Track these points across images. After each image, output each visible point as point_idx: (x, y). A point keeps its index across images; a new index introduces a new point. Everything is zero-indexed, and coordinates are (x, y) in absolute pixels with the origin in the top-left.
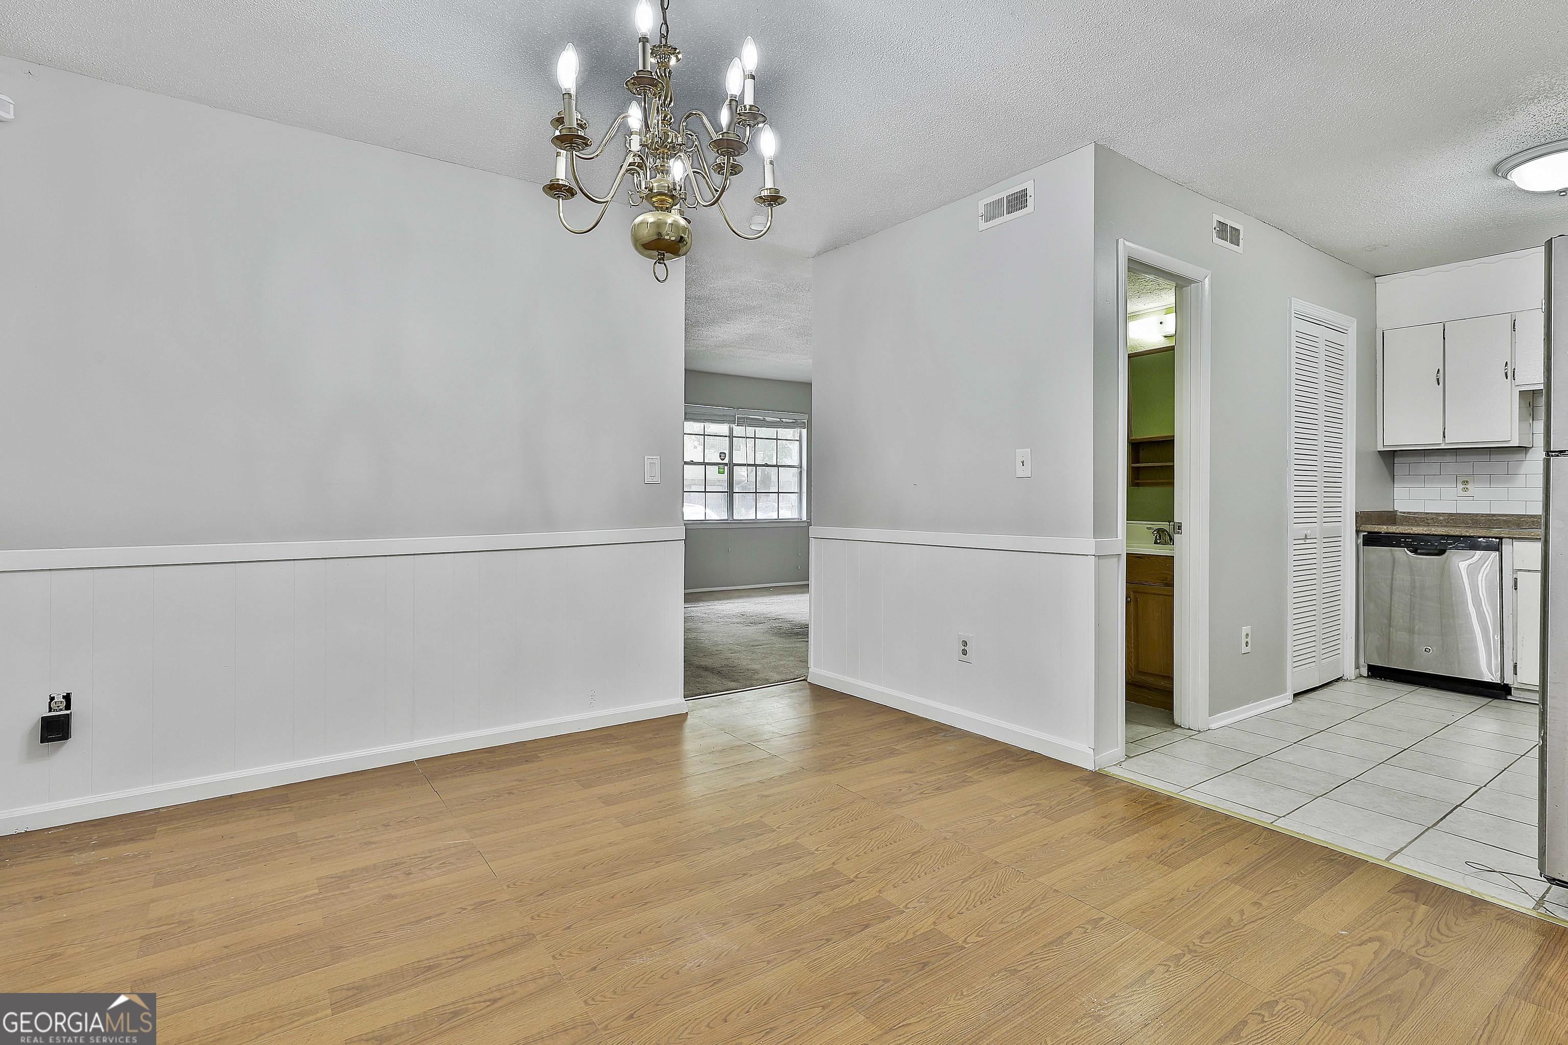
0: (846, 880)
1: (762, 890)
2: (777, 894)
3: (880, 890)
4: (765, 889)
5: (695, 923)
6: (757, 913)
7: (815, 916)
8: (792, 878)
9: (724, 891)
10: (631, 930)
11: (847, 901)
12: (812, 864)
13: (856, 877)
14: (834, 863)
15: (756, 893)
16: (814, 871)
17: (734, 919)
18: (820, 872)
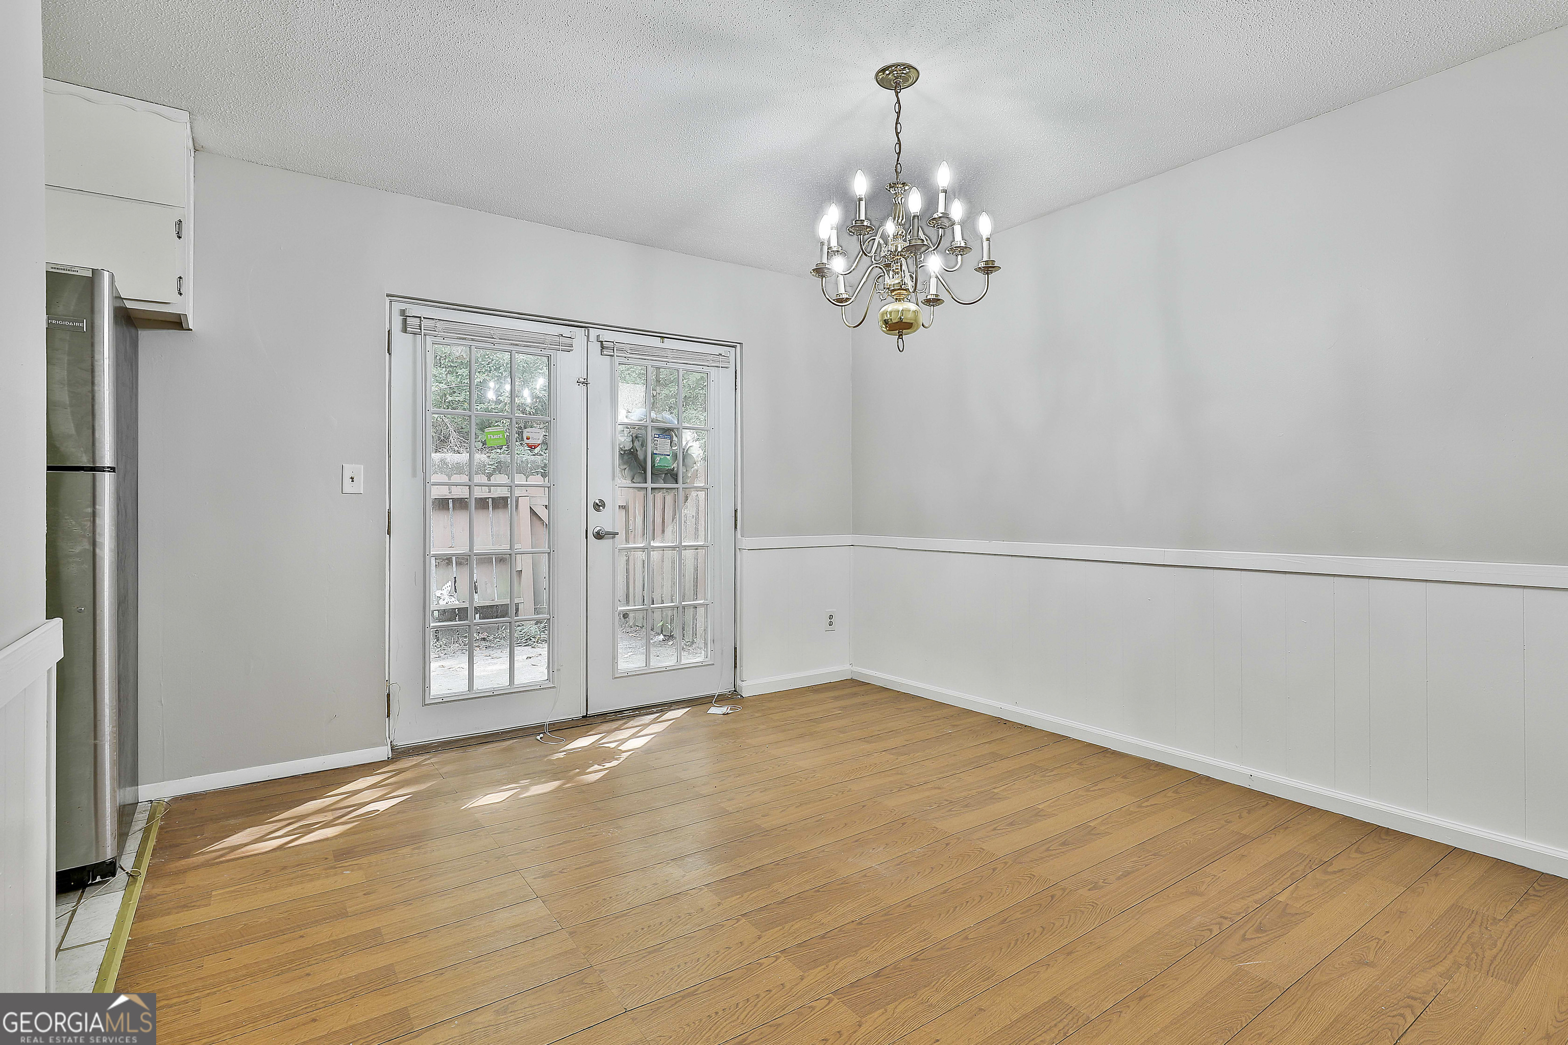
0: (750, 917)
1: (838, 906)
2: (822, 902)
3: (719, 905)
4: (835, 907)
5: (891, 877)
6: (838, 885)
7: (786, 882)
8: (808, 918)
9: (876, 905)
10: (940, 870)
11: (754, 895)
12: (784, 937)
13: (738, 920)
14: (759, 938)
15: (843, 903)
16: (784, 928)
17: (858, 880)
18: (777, 926)
